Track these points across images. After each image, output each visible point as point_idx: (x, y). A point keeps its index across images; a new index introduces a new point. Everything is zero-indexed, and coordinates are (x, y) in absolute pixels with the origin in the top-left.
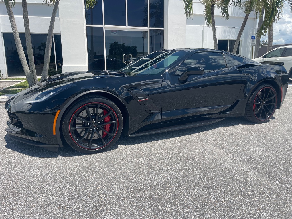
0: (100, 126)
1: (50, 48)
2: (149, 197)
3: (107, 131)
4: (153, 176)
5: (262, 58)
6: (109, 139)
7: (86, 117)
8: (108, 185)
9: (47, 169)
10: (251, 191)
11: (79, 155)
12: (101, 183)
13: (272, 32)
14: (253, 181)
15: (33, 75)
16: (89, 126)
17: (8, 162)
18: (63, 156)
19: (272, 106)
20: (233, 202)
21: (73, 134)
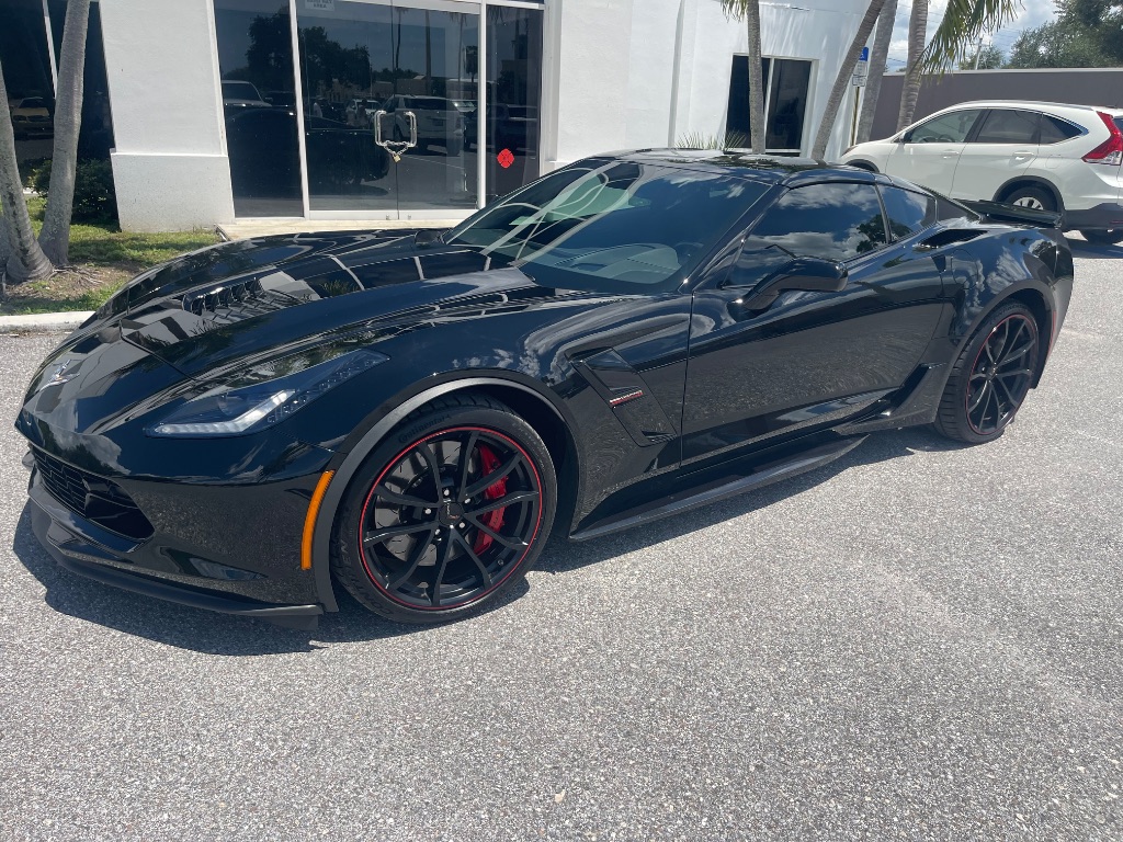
0: (472, 516)
2: (770, 827)
3: (495, 531)
4: (733, 723)
5: (897, 141)
6: (507, 561)
7: (415, 480)
8: (592, 780)
10: (1084, 763)
11: (395, 633)
12: (556, 772)
15: (14, 213)
16: (430, 518)
17: (112, 693)
18: (332, 640)
19: (1018, 380)
20: (1050, 818)
21: (371, 555)
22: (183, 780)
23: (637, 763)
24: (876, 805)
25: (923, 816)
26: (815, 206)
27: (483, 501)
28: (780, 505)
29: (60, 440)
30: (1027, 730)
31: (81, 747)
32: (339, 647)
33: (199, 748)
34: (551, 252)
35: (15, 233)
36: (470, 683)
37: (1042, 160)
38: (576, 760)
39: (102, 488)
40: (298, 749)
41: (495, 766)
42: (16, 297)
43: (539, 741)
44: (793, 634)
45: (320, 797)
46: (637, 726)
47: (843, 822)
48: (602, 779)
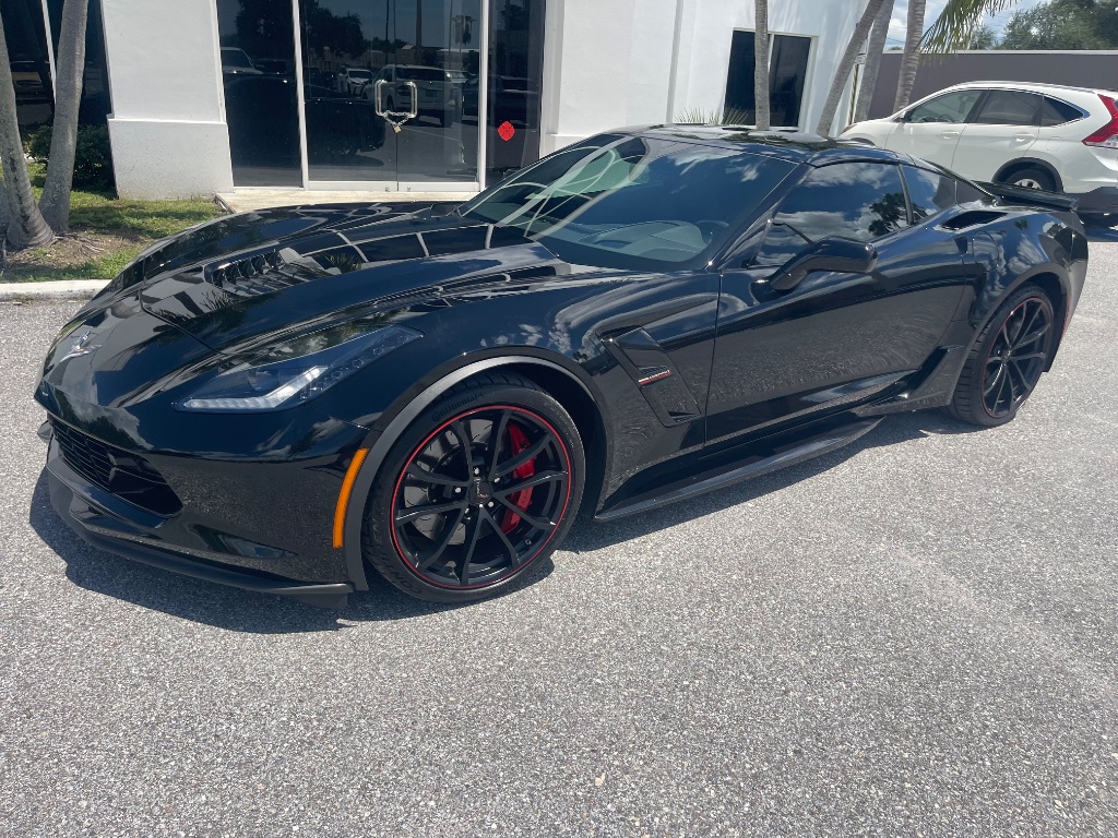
0: (501, 495)
1: (81, 49)
2: (812, 814)
3: (523, 510)
4: (768, 707)
5: (897, 120)
6: (535, 540)
8: (631, 763)
9: (337, 698)
12: (595, 756)
13: (920, 12)
14: (1102, 702)
15: (16, 179)
16: (460, 497)
17: (141, 671)
18: (359, 619)
19: (1032, 364)
20: (1089, 805)
21: (402, 535)
22: (219, 760)
23: (675, 746)
24: (916, 792)
25: (964, 803)
26: (822, 184)
27: (512, 480)
28: (799, 486)
29: (79, 412)
30: (1060, 716)
31: (112, 726)
32: (367, 626)
33: (233, 727)
34: (567, 227)
35: (15, 199)
36: (501, 663)
37: (1044, 142)
38: (613, 743)
39: (130, 462)
40: (333, 729)
41: (533, 749)
42: (16, 264)
43: (575, 723)
44: (821, 617)
45: (359, 779)
46: (672, 710)
47: (885, 809)
48: (642, 763)
